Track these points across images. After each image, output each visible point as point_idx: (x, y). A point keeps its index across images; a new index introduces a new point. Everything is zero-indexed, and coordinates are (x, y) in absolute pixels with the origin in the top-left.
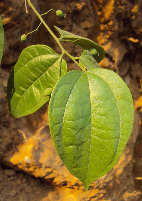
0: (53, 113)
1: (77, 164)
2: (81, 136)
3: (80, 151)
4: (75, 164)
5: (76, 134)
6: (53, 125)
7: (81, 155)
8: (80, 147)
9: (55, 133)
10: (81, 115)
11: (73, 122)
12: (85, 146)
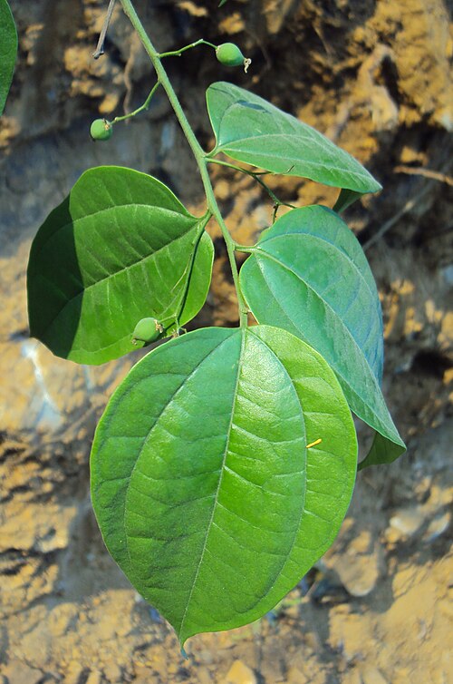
0: (106, 451)
1: (160, 582)
2: (180, 522)
3: (173, 553)
4: (152, 580)
5: (166, 513)
6: (101, 480)
7: (174, 564)
8: (172, 545)
9: (104, 501)
10: (190, 469)
11: (161, 483)
12: (186, 546)
